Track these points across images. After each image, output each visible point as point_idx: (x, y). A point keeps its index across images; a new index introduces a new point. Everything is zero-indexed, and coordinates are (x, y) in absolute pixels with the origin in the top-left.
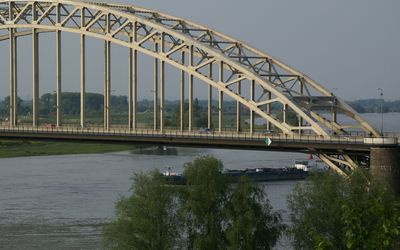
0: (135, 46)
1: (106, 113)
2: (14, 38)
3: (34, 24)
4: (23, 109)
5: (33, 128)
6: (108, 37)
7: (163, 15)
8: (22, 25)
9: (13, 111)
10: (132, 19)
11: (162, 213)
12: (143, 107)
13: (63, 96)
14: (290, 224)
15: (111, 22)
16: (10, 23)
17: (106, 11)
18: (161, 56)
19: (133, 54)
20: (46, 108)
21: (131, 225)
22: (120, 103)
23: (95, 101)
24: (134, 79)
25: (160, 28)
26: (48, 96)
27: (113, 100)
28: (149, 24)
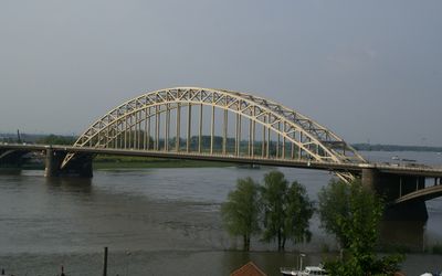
0: (240, 112)
1: (224, 147)
2: (179, 107)
3: (189, 101)
4: (182, 143)
5: (187, 153)
6: (226, 108)
7: (254, 97)
8: (183, 101)
9: (177, 145)
10: (239, 98)
11: (252, 200)
12: (243, 144)
13: (203, 137)
14: (319, 208)
15: (228, 100)
16: (177, 100)
17: (226, 94)
18: (253, 118)
19: (239, 117)
20: (193, 143)
21: (235, 205)
22: (231, 142)
23: (218, 140)
24: (239, 129)
25: (253, 104)
26: (194, 137)
27: (227, 139)
28: (248, 101)
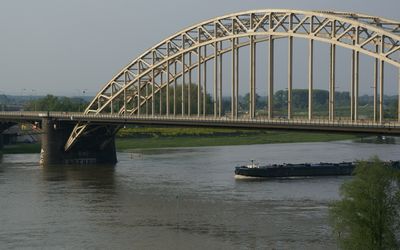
0: (357, 48)
1: (331, 106)
2: (254, 44)
3: (270, 32)
4: (260, 104)
5: (268, 120)
6: (333, 41)
7: (383, 20)
8: (260, 33)
9: (252, 106)
10: (355, 24)
11: (382, 195)
12: (363, 102)
13: (294, 93)
15: (336, 27)
16: (250, 32)
17: (332, 18)
18: (381, 56)
19: (356, 55)
20: (279, 103)
21: (353, 204)
22: (343, 98)
23: (321, 97)
24: (356, 77)
25: (380, 32)
26: (281, 92)
27: (337, 95)
28: (371, 28)
